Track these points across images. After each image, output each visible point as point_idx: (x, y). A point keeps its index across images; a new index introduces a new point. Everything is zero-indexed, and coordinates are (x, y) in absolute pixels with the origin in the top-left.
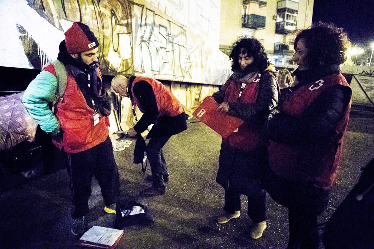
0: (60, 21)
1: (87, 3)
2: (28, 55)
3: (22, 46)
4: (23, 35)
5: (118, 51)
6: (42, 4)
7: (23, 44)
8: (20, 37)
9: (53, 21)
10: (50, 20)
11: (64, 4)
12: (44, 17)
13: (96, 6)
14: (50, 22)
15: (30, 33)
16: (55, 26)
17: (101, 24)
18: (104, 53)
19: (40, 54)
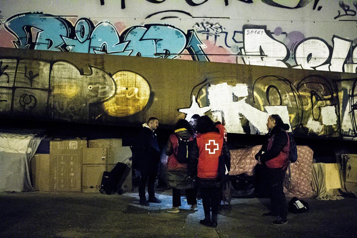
0: (265, 107)
1: (286, 92)
2: (243, 127)
3: (241, 123)
4: (241, 117)
5: (319, 120)
6: (254, 100)
7: (241, 122)
8: (240, 119)
9: (260, 108)
10: (259, 108)
11: (268, 98)
12: (254, 107)
13: (295, 92)
14: (258, 109)
15: (245, 116)
16: (261, 110)
17: (300, 103)
18: (302, 122)
19: (250, 126)
